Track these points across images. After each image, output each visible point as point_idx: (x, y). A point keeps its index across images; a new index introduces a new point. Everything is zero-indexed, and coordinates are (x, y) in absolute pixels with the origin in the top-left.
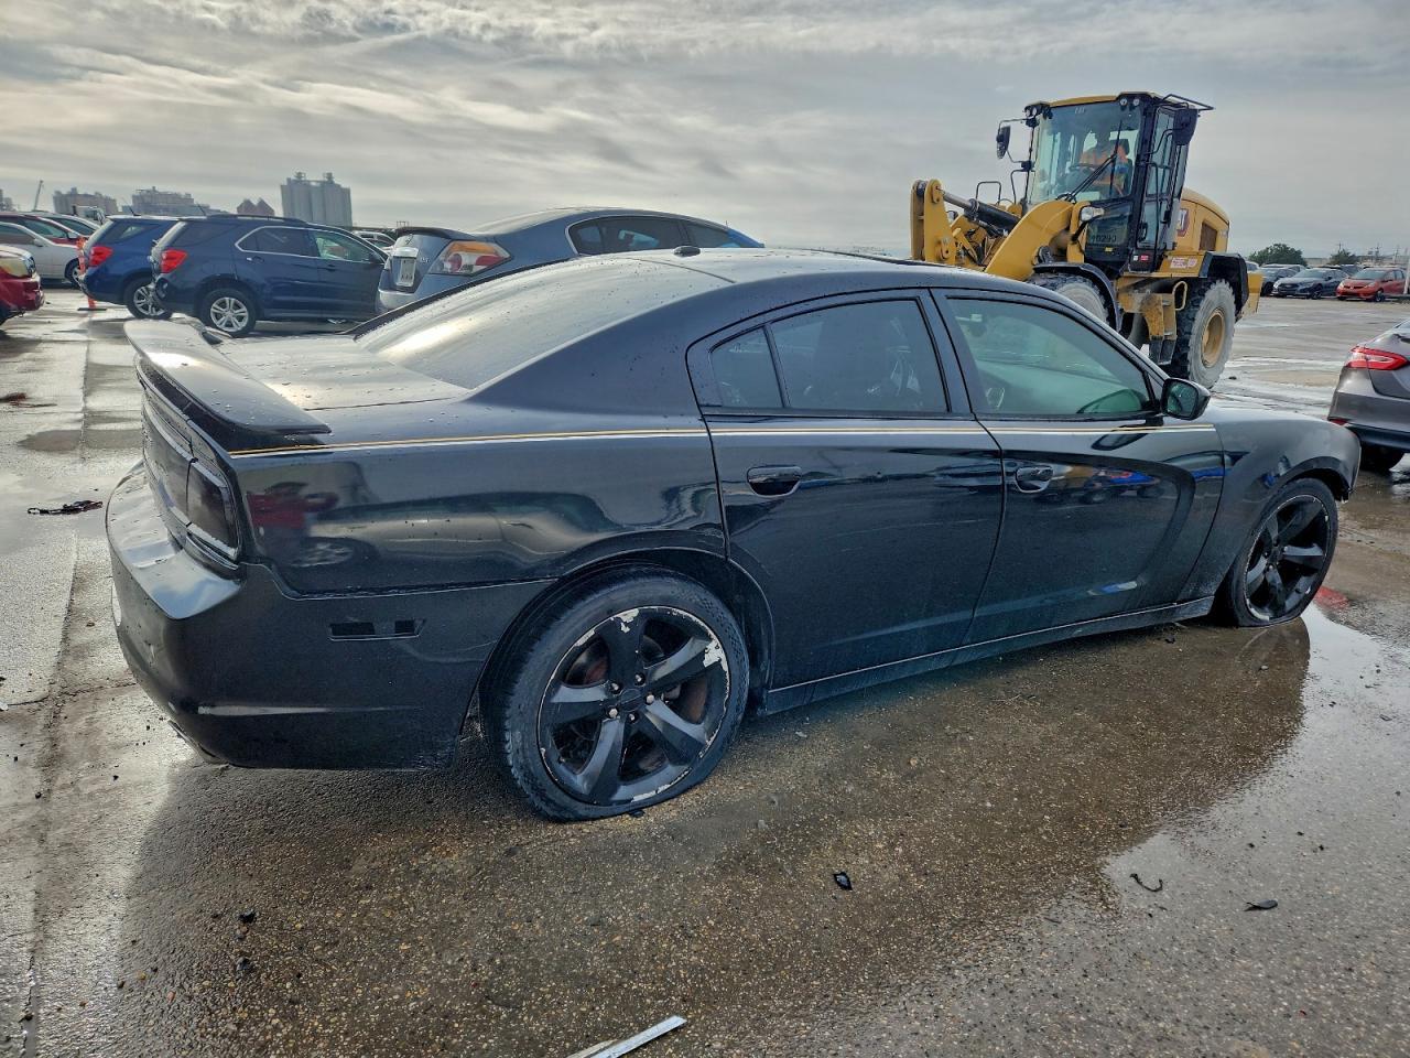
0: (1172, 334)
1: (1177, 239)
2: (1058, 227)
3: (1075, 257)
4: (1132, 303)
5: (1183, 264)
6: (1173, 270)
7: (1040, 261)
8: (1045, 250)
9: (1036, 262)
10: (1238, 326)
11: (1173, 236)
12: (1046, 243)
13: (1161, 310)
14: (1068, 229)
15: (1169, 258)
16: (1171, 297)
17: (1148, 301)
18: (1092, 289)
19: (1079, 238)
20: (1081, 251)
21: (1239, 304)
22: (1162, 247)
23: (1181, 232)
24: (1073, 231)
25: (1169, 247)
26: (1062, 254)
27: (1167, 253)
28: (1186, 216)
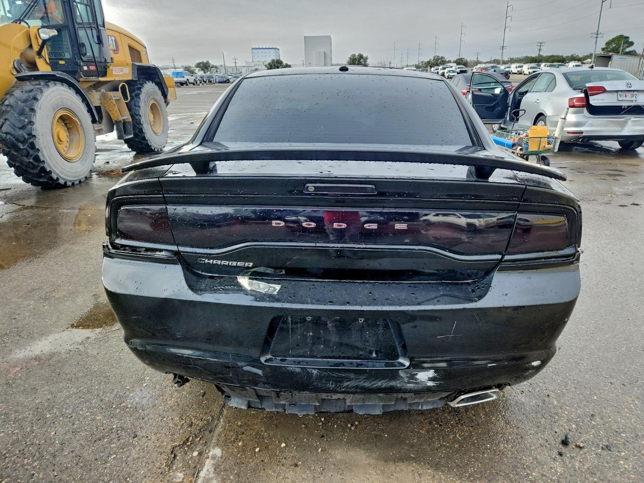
0: (127, 117)
1: (112, 55)
2: (23, 45)
3: (44, 68)
4: (95, 98)
5: (121, 72)
6: (116, 76)
7: (18, 72)
8: (19, 63)
9: (15, 73)
10: (168, 109)
11: (109, 53)
12: (18, 57)
13: (114, 102)
14: (31, 46)
15: (111, 67)
16: (119, 94)
17: (104, 96)
18: (69, 90)
19: (43, 53)
20: (47, 63)
21: (165, 95)
22: (103, 60)
23: (116, 51)
24: (36, 48)
25: (109, 60)
26: (33, 66)
27: (108, 65)
28: (115, 40)
